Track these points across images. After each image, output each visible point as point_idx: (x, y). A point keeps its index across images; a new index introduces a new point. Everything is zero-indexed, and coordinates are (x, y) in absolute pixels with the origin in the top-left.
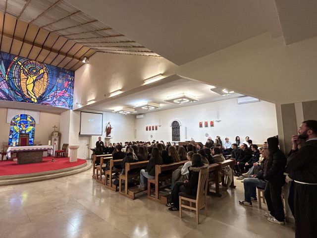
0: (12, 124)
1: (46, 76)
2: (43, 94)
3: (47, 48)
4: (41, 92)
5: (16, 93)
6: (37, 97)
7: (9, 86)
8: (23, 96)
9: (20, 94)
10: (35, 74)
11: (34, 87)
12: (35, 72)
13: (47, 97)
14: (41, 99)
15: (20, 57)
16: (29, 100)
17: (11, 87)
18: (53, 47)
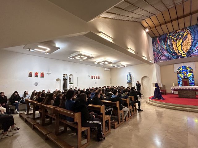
0: (178, 73)
1: (189, 36)
2: (190, 49)
3: (181, 17)
4: (188, 48)
5: (172, 54)
6: (186, 52)
7: (168, 52)
8: (176, 55)
9: (175, 54)
10: (181, 38)
11: (182, 47)
12: (181, 37)
13: (194, 50)
14: (189, 53)
15: (170, 33)
16: (181, 57)
17: (169, 52)
18: (185, 14)
